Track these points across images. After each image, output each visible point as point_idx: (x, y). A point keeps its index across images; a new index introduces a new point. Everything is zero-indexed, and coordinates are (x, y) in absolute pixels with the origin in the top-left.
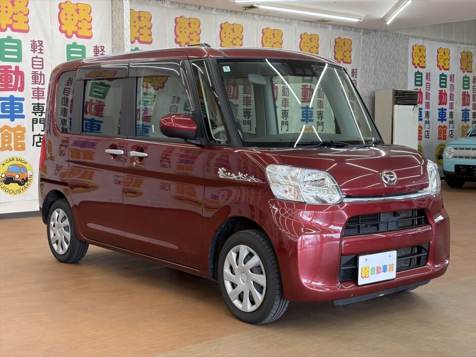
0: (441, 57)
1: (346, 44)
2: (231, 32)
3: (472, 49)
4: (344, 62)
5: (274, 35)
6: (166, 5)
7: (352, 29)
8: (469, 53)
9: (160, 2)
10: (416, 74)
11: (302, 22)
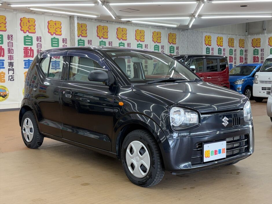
0: (219, 41)
1: (174, 36)
2: (122, 31)
3: (234, 37)
4: (173, 44)
5: (141, 32)
6: (93, 21)
7: (177, 29)
8: (232, 39)
9: (90, 20)
10: (207, 48)
11: (153, 27)
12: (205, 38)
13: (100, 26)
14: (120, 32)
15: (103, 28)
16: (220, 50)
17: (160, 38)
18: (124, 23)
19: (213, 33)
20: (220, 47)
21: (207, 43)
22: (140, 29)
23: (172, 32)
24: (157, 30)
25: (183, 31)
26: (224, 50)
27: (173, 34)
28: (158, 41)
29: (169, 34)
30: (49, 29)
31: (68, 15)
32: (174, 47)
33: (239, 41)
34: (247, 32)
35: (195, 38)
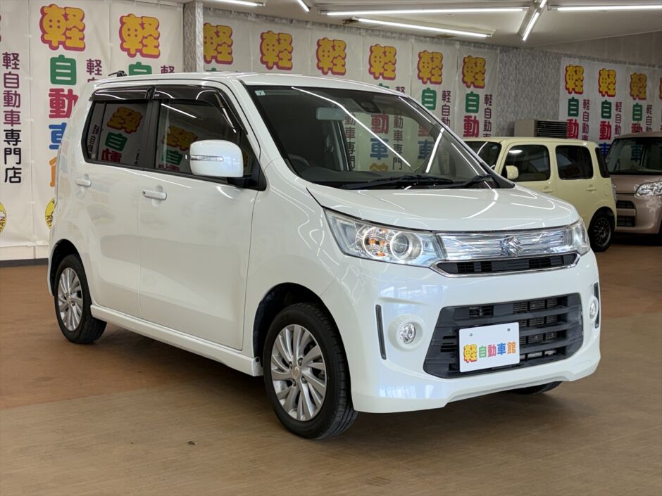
0: (604, 81)
2: (331, 50)
3: (645, 71)
4: (475, 87)
5: (385, 53)
6: (250, 18)
7: (487, 46)
8: (642, 77)
9: (242, 15)
10: (570, 101)
11: (421, 38)
12: (567, 71)
13: (268, 32)
14: (326, 51)
15: (279, 41)
16: (606, 108)
17: (441, 69)
18: (337, 26)
19: (588, 59)
20: (606, 98)
21: (571, 86)
22: (383, 43)
23: (475, 53)
24: (431, 48)
25: (505, 52)
26: (618, 106)
27: (476, 58)
28: (433, 79)
29: (464, 59)
30: (123, 40)
31: (178, 2)
32: (477, 96)
33: (661, 82)
35: (538, 72)
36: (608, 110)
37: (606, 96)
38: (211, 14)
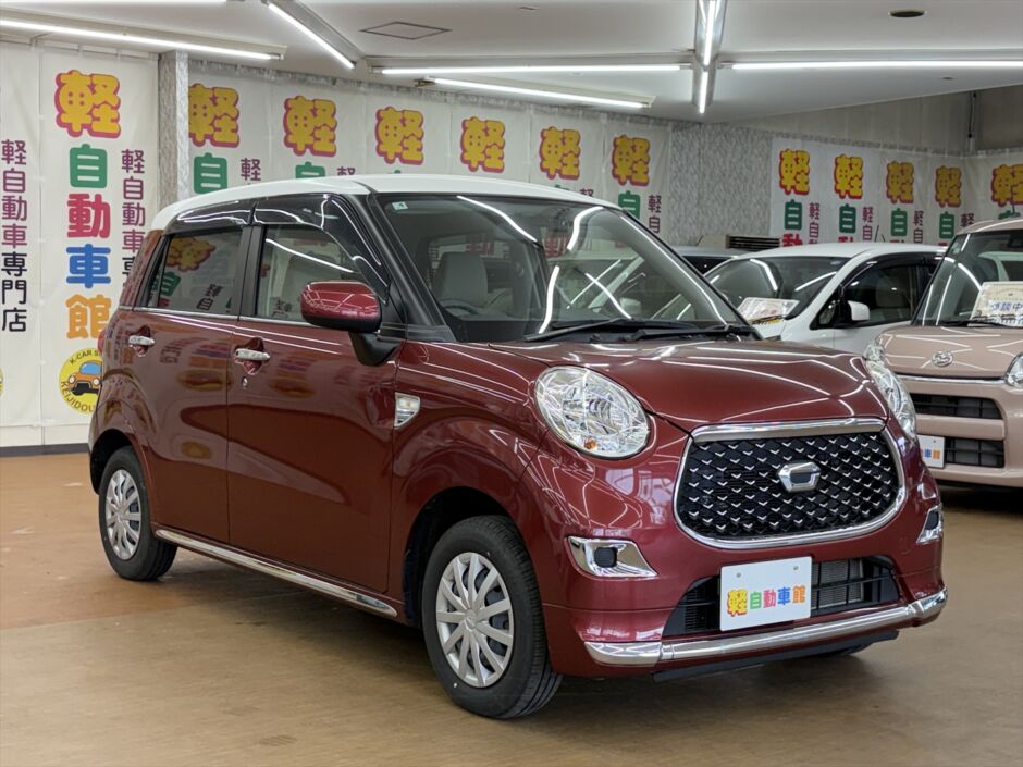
0: (844, 174)
2: (399, 125)
3: (912, 158)
4: (633, 183)
5: (486, 130)
6: (266, 76)
7: (651, 121)
8: (905, 167)
9: (255, 71)
10: (788, 205)
11: (545, 108)
12: (782, 159)
13: (297, 98)
14: (391, 128)
15: (314, 111)
16: (847, 216)
17: (577, 156)
18: (408, 90)
19: (816, 140)
20: (847, 201)
21: (789, 182)
22: (483, 115)
23: (632, 132)
24: (562, 124)
25: (682, 130)
26: (867, 213)
27: (634, 139)
28: (565, 171)
29: (615, 139)
30: (60, 110)
31: (150, 51)
32: (637, 198)
33: (938, 175)
34: (972, 140)
35: (734, 160)
36: (850, 220)
37: (847, 196)
38: (203, 69)
